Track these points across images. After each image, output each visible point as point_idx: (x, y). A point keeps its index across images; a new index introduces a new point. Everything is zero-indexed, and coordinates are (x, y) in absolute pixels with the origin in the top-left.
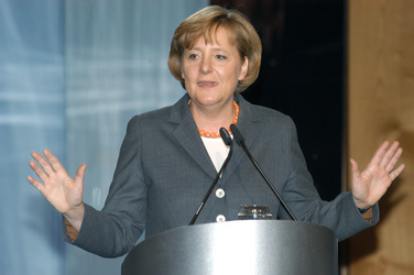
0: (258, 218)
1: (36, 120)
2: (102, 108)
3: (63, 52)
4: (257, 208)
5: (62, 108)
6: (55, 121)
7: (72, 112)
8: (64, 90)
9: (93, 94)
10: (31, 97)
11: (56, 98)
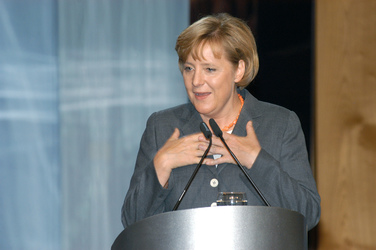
0: (235, 204)
1: (33, 115)
2: (92, 104)
3: (56, 53)
4: (234, 195)
5: (56, 104)
6: (49, 117)
7: (65, 108)
8: (58, 88)
9: (85, 91)
10: (28, 94)
11: (50, 95)
